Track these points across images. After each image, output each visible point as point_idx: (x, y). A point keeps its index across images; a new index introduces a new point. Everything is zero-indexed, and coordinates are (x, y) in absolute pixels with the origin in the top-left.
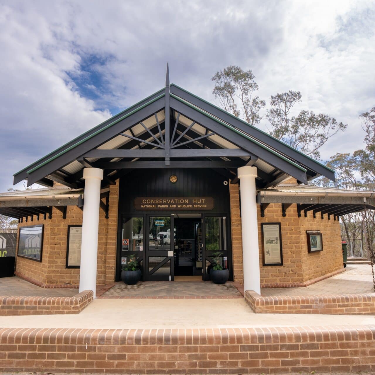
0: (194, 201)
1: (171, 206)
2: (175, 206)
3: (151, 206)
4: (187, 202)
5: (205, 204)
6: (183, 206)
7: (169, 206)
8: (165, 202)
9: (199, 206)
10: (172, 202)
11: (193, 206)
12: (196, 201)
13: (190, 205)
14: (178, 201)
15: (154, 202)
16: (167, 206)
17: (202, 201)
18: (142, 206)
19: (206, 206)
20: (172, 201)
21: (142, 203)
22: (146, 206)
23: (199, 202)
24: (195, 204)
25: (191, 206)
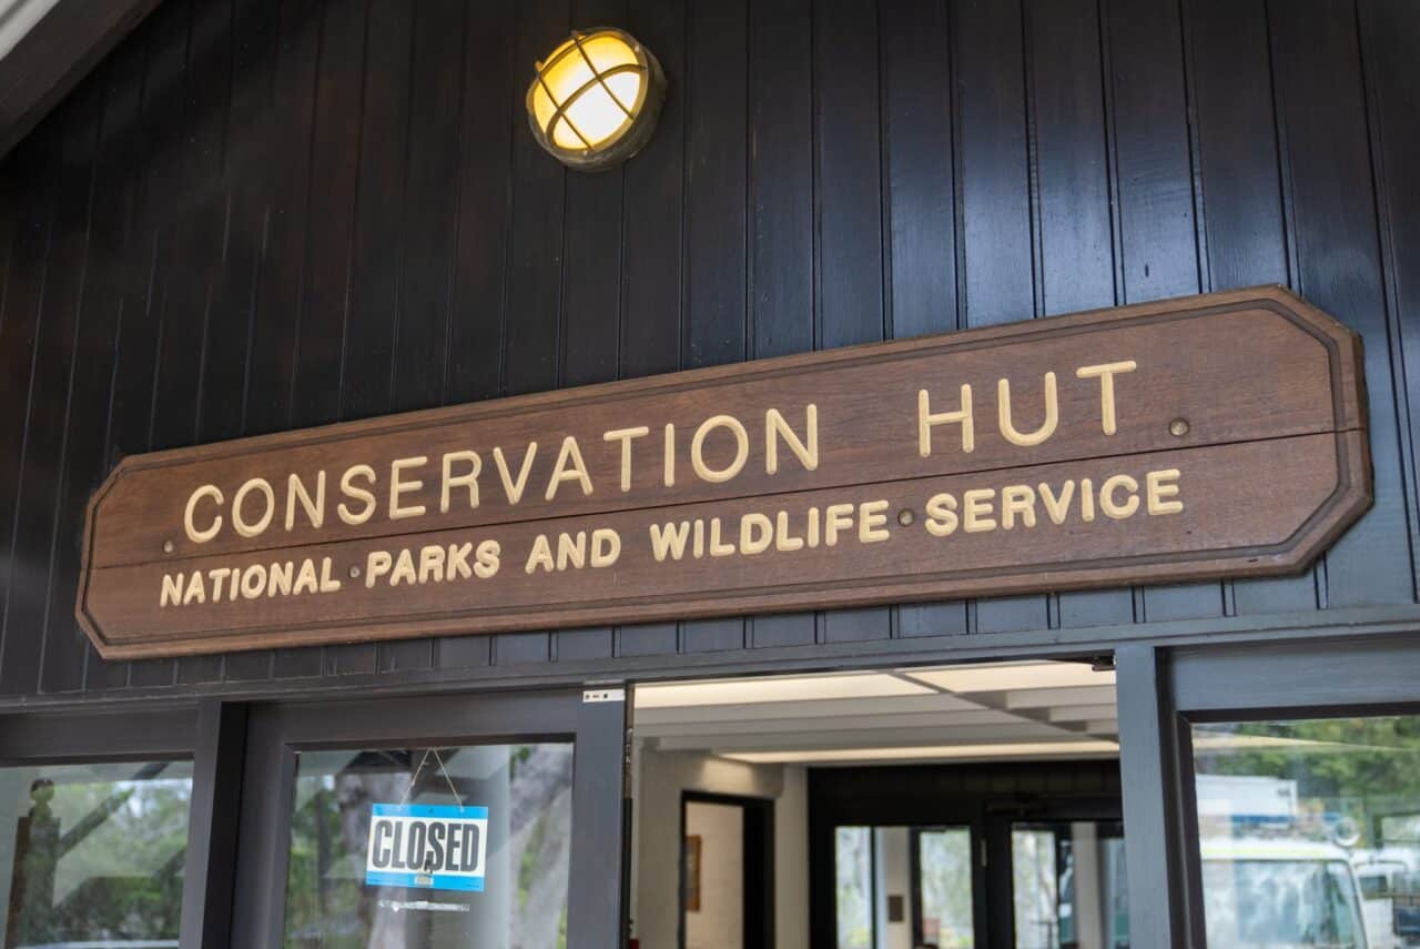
0: (927, 419)
1: (540, 552)
2: (598, 548)
3: (280, 578)
4: (810, 457)
5: (1136, 453)
6: (731, 533)
7: (514, 554)
8: (460, 493)
9: (1018, 501)
10: (559, 474)
11: (907, 516)
12: (965, 415)
13: (855, 490)
14: (647, 452)
15: (317, 516)
16: (490, 552)
17: (1081, 398)
18: (171, 589)
19: (1161, 490)
20: (571, 467)
21: (179, 535)
22: (219, 574)
23: (1028, 416)
24: (956, 472)
25: (873, 521)
